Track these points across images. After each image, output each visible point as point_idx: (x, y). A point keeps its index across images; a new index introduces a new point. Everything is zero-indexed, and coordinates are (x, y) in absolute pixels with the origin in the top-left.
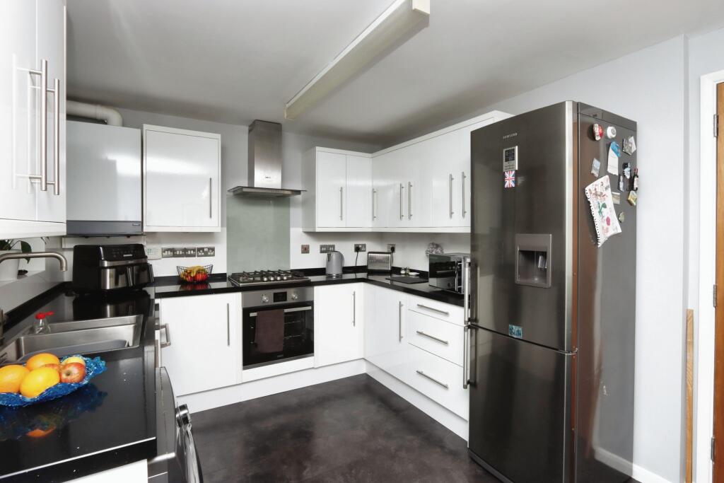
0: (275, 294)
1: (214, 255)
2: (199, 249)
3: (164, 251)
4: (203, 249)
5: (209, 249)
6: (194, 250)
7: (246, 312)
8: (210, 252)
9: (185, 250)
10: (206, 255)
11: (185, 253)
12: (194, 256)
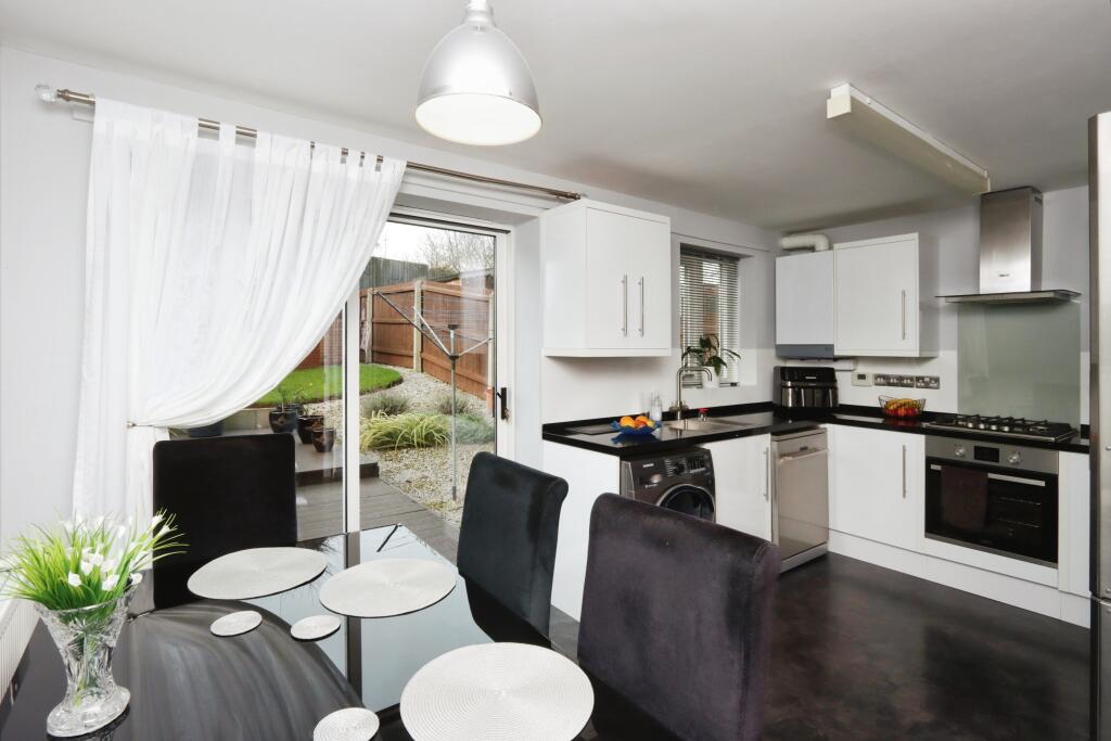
0: (976, 448)
1: (938, 388)
2: (918, 379)
3: (878, 377)
4: (923, 378)
5: (931, 379)
6: (911, 379)
7: (929, 461)
8: (931, 383)
9: (901, 378)
10: (927, 386)
11: (900, 382)
12: (911, 386)
